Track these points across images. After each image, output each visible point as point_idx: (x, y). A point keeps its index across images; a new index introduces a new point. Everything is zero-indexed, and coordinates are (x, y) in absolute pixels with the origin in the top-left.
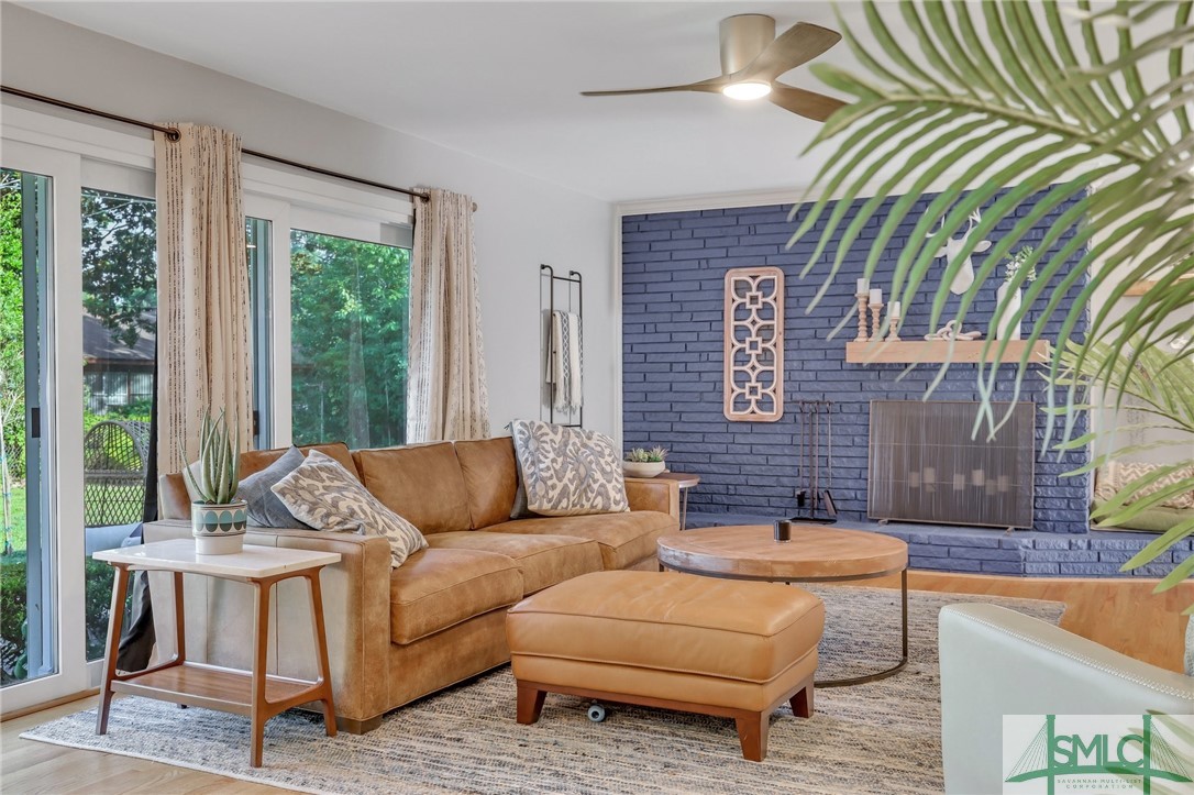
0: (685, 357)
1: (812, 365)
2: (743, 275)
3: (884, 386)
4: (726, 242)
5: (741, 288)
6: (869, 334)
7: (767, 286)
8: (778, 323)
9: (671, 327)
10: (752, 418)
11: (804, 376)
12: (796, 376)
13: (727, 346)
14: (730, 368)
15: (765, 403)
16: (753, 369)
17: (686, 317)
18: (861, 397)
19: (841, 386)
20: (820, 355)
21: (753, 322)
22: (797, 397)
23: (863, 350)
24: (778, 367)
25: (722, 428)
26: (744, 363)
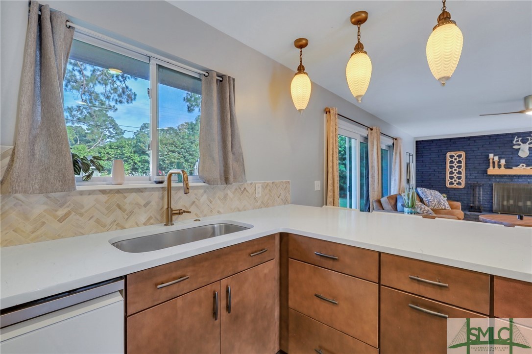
0: (434, 173)
1: (474, 175)
2: (452, 153)
3: (498, 180)
4: (447, 146)
5: (452, 157)
6: (494, 167)
7: (460, 156)
8: (463, 164)
9: (430, 166)
10: (455, 187)
11: (471, 177)
12: (469, 177)
13: (447, 170)
14: (448, 175)
15: (459, 184)
16: (455, 175)
17: (434, 163)
18: (490, 182)
19: (483, 180)
20: (476, 172)
21: (455, 165)
22: (469, 182)
23: (491, 171)
24: (463, 175)
25: (444, 189)
26: (452, 174)
